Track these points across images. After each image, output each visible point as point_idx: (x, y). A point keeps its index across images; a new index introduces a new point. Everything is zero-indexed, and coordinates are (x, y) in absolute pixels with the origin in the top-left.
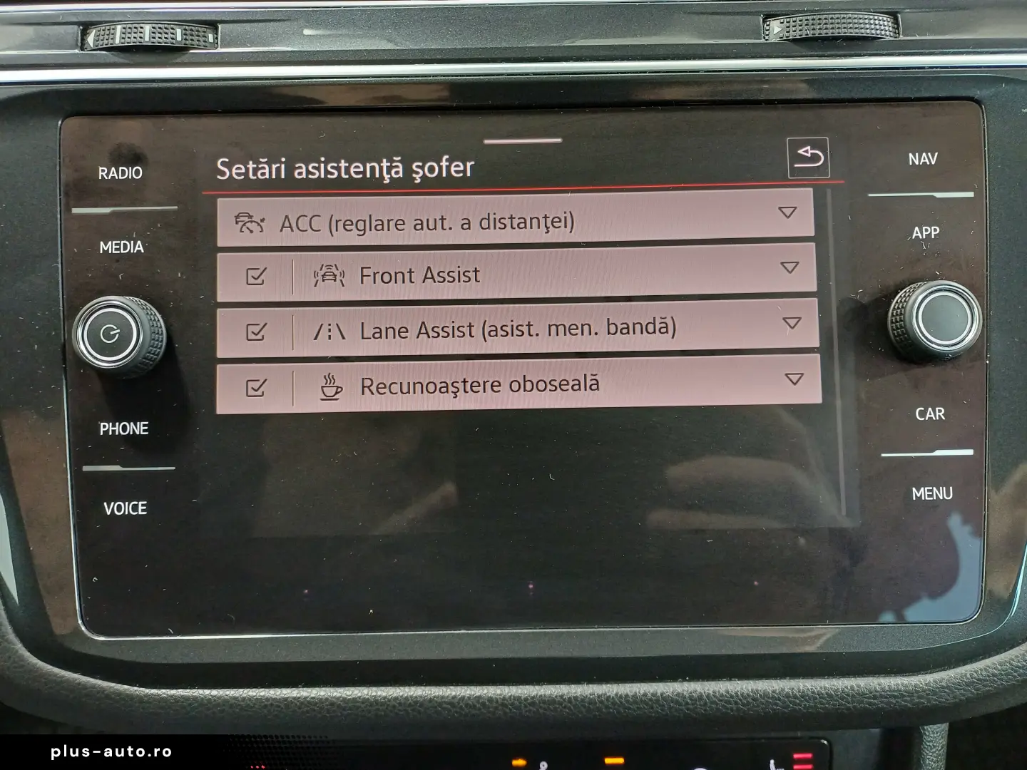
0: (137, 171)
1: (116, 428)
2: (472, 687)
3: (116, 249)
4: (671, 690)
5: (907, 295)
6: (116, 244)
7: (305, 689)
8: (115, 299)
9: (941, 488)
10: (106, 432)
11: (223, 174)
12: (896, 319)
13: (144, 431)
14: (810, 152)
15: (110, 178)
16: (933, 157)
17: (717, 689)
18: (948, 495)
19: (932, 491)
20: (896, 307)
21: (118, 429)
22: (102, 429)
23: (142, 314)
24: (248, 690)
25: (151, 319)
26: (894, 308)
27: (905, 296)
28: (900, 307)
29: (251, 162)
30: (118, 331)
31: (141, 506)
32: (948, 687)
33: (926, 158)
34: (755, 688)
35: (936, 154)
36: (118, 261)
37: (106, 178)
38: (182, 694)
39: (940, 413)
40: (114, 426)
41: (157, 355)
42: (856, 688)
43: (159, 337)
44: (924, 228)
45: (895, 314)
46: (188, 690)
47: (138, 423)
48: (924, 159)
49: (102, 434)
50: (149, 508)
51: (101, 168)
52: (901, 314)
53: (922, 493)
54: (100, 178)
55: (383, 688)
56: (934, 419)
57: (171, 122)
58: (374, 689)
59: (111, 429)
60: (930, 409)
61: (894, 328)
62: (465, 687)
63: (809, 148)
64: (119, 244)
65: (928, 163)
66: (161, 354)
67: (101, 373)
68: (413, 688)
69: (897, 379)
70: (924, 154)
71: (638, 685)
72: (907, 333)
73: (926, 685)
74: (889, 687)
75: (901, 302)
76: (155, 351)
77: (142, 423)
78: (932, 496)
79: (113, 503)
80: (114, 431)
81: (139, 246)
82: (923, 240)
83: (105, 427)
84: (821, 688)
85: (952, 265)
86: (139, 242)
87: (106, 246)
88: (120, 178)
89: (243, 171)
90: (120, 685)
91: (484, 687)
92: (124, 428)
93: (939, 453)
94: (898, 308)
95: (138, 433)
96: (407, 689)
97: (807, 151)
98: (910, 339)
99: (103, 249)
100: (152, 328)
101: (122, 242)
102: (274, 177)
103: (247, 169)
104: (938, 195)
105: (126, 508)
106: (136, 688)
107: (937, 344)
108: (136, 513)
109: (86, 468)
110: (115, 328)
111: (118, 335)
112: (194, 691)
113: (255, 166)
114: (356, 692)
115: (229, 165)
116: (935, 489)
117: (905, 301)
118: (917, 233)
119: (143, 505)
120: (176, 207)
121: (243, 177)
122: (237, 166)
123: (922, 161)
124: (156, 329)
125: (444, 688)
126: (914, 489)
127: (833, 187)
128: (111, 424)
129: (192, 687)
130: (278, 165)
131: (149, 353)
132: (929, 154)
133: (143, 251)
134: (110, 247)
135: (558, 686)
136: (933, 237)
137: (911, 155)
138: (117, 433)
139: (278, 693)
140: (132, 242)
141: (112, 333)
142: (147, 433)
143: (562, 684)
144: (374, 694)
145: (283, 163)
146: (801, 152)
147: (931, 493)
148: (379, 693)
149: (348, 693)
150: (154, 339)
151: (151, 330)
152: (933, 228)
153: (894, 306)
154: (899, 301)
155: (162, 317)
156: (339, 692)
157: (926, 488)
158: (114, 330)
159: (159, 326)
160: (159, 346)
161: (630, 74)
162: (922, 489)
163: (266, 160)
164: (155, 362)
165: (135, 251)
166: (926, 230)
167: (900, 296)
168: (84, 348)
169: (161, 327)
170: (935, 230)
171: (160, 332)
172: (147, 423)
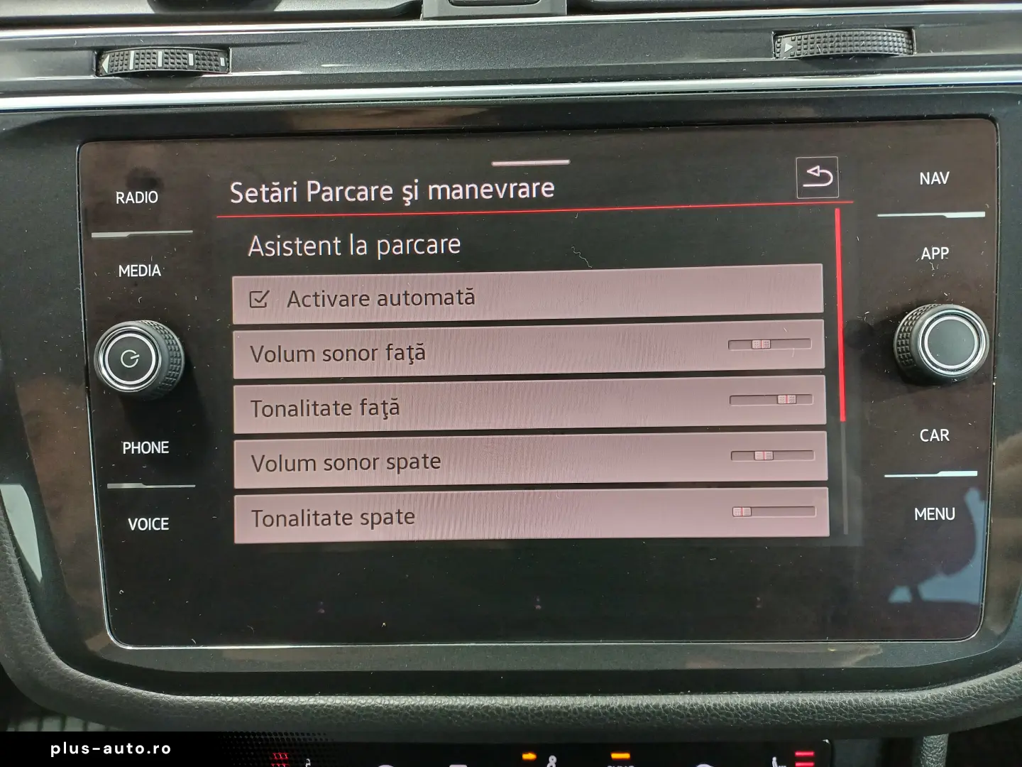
0: (153, 195)
1: (138, 448)
2: (481, 698)
3: (134, 273)
4: (673, 703)
5: (913, 319)
6: (134, 268)
7: (321, 697)
8: (135, 325)
9: (943, 509)
10: (129, 451)
11: (237, 197)
12: (902, 342)
13: (165, 450)
14: (819, 171)
15: (127, 202)
16: (945, 176)
17: (717, 703)
18: (950, 516)
19: (934, 511)
20: (903, 330)
21: (140, 448)
22: (125, 448)
23: (160, 338)
24: (268, 697)
25: (169, 344)
26: (900, 331)
27: (911, 319)
28: (906, 330)
29: (264, 186)
30: (138, 356)
31: (164, 521)
32: (945, 703)
33: (937, 177)
34: (754, 702)
35: (948, 173)
36: (136, 285)
37: (123, 203)
38: (206, 700)
39: (945, 434)
40: (136, 445)
41: (176, 377)
42: (854, 703)
43: (177, 361)
44: (933, 249)
45: (900, 337)
46: (211, 697)
47: (159, 443)
48: (935, 178)
49: (124, 453)
50: (171, 524)
51: (118, 193)
52: (907, 338)
53: (924, 513)
54: (118, 203)
55: (395, 697)
56: (938, 440)
57: (186, 146)
58: (387, 698)
59: (133, 448)
60: (934, 430)
61: (900, 351)
62: (474, 698)
63: (818, 167)
64: (137, 268)
65: (940, 183)
66: (180, 375)
67: (124, 396)
68: (424, 698)
69: (903, 401)
70: (936, 173)
71: (641, 697)
72: (912, 357)
73: (924, 700)
74: (886, 703)
75: (907, 325)
76: (174, 374)
77: (163, 443)
78: (934, 516)
79: (136, 519)
80: (136, 450)
81: (157, 270)
82: (931, 260)
83: (128, 446)
84: (820, 702)
85: (961, 286)
86: (156, 266)
87: (124, 270)
88: (137, 202)
89: (256, 194)
90: (148, 692)
91: (492, 697)
92: (146, 448)
93: (941, 474)
95: (159, 452)
96: (418, 698)
97: (816, 171)
98: (915, 362)
99: (122, 272)
100: (171, 353)
101: (140, 266)
102: (286, 200)
103: (260, 193)
104: (949, 215)
105: (149, 524)
106: (162, 695)
107: (943, 369)
108: (159, 529)
109: (110, 486)
110: (135, 353)
111: (137, 360)
112: (217, 697)
113: (268, 189)
114: (370, 701)
115: (242, 189)
116: (937, 509)
117: (911, 325)
118: (926, 254)
120: (191, 231)
121: (256, 201)
122: (250, 189)
123: (933, 180)
124: (175, 353)
125: (454, 698)
126: (916, 510)
127: (842, 207)
128: (133, 443)
129: (215, 694)
130: (290, 189)
131: (168, 376)
132: (941, 173)
133: (160, 275)
134: (129, 270)
135: (563, 697)
136: (942, 258)
137: (922, 174)
138: (139, 452)
139: (296, 701)
140: (150, 266)
141: (132, 358)
142: (167, 452)
143: (567, 696)
144: (387, 703)
146: (810, 171)
147: (933, 514)
148: (392, 702)
149: (363, 702)
151: (169, 360)
152: (942, 248)
153: (901, 329)
154: (905, 324)
155: (180, 340)
156: (354, 701)
157: (929, 509)
158: (133, 355)
159: (177, 349)
160: (178, 369)
161: (638, 95)
162: (925, 509)
163: (278, 183)
164: (175, 384)
165: (153, 275)
166: (936, 251)
167: (907, 319)
168: (106, 373)
169: (179, 350)
170: (945, 251)
171: (178, 356)
172: (167, 442)
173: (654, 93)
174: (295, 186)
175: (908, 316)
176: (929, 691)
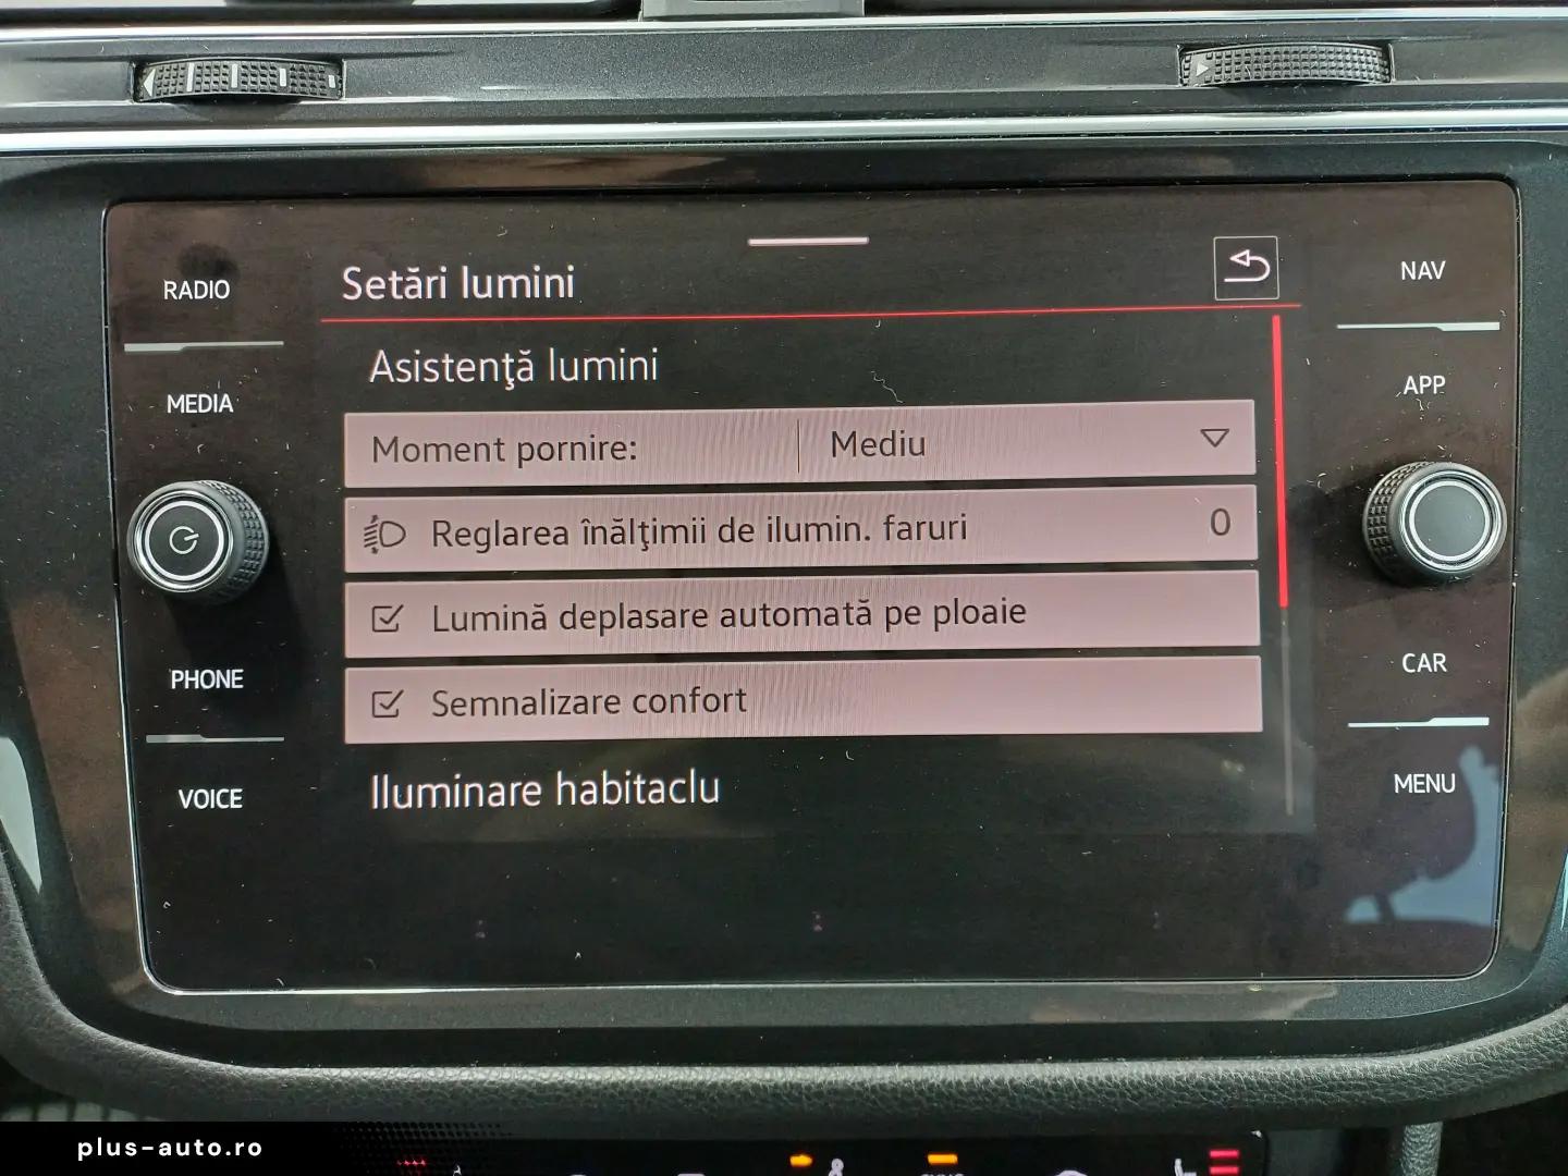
0: (222, 286)
1: (196, 679)
2: (729, 1069)
3: (192, 407)
4: (1026, 1074)
5: (1392, 484)
7: (480, 1068)
8: (192, 487)
9: (1438, 775)
10: (180, 685)
11: (352, 290)
12: (1375, 519)
13: (237, 682)
15: (180, 297)
16: (1438, 268)
17: (1093, 1075)
18: (1449, 787)
19: (1424, 779)
20: (1376, 502)
21: (198, 679)
22: (174, 680)
23: (232, 509)
24: (396, 1069)
25: (245, 517)
26: (1373, 503)
27: (1389, 485)
28: (1382, 501)
29: (394, 273)
30: (197, 536)
31: (235, 794)
32: (1440, 1074)
33: (1427, 269)
34: (1150, 1073)
35: (1444, 263)
36: (194, 426)
37: (175, 298)
38: (298, 1075)
39: (1440, 661)
40: (192, 675)
41: (256, 570)
42: (1302, 1075)
43: (257, 544)
44: (1422, 378)
45: (1373, 512)
46: (307, 1069)
47: (228, 671)
48: (1425, 271)
49: (174, 687)
50: (246, 798)
51: (167, 283)
52: (1383, 513)
53: (1410, 783)
54: (166, 298)
55: (596, 1069)
56: (1430, 670)
57: (274, 210)
58: (583, 1070)
59: (188, 679)
60: (1424, 656)
61: (1373, 533)
62: (718, 1069)
63: (1247, 252)
64: (196, 400)
65: (1431, 278)
66: (261, 567)
67: (174, 599)
68: (641, 1070)
69: (1375, 609)
70: (1425, 264)
71: (976, 1067)
72: (1391, 542)
73: (1409, 1070)
74: (1352, 1073)
75: (1383, 493)
76: (253, 564)
77: (234, 671)
78: (1424, 787)
79: (192, 791)
80: (192, 683)
81: (226, 403)
82: (1419, 396)
83: (178, 677)
84: (1250, 1074)
85: (1464, 434)
86: (226, 396)
87: (176, 402)
88: (196, 297)
89: (383, 286)
90: (206, 1062)
91: (746, 1069)
92: (208, 679)
93: (1435, 722)
94: (1379, 503)
95: (228, 686)
96: (631, 1070)
97: (1244, 258)
98: (1395, 551)
99: (172, 406)
100: (248, 530)
101: (201, 396)
102: (429, 296)
103: (389, 284)
104: (1445, 327)
105: (213, 799)
106: (230, 1066)
107: (1438, 561)
108: (226, 806)
109: (151, 739)
110: (192, 531)
111: (195, 542)
112: (316, 1070)
113: (401, 279)
114: (556, 1075)
115: (361, 278)
116: (1428, 776)
117: (1389, 493)
118: (1411, 385)
119: (236, 794)
120: (281, 343)
121: (382, 296)
122: (372, 279)
123: (1421, 273)
124: (254, 531)
125: (686, 1070)
126: (1397, 777)
127: (1283, 313)
128: (187, 672)
129: (313, 1065)
130: (436, 278)
131: (242, 568)
132: (1433, 263)
133: (231, 410)
134: (183, 403)
135: (856, 1068)
136: (1435, 392)
137: (1404, 264)
138: (197, 687)
139: (440, 1075)
140: (216, 396)
141: (187, 539)
142: (241, 686)
143: (862, 1065)
144: (582, 1077)
145: (443, 274)
146: (1235, 258)
147: (1422, 783)
148: (590, 1077)
149: (545, 1076)
150: (250, 547)
151: (245, 542)
152: (1435, 377)
153: (1373, 500)
154: (1380, 493)
155: (262, 511)
156: (532, 1075)
157: (1416, 776)
158: (190, 534)
159: (258, 526)
160: (258, 557)
161: (973, 140)
162: (1410, 776)
163: (417, 270)
164: (253, 580)
165: (221, 410)
166: (1425, 381)
167: (1383, 485)
168: (146, 562)
169: (260, 528)
170: (1439, 381)
171: (260, 536)
172: (241, 671)
173: (998, 136)
175: (1383, 481)
176: (1417, 1056)
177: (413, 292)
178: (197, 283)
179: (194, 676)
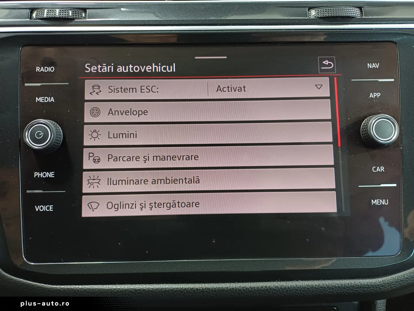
0: (52, 68)
1: (41, 175)
2: (189, 284)
3: (43, 101)
4: (273, 285)
5: (368, 120)
6: (43, 98)
7: (119, 285)
8: (42, 121)
9: (383, 200)
10: (37, 176)
11: (88, 70)
12: (364, 130)
13: (53, 176)
15: (41, 71)
17: (292, 284)
18: (386, 203)
19: (380, 201)
20: (364, 125)
21: (42, 175)
22: (35, 175)
23: (53, 126)
24: (95, 285)
25: (56, 129)
29: (99, 65)
30: (43, 133)
32: (388, 283)
34: (308, 284)
35: (379, 64)
36: (43, 105)
37: (39, 71)
38: (67, 287)
39: (382, 169)
40: (40, 173)
41: (59, 144)
42: (350, 284)
43: (60, 137)
44: (374, 93)
45: (363, 128)
46: (69, 286)
47: (50, 173)
48: (374, 66)
49: (35, 177)
50: (54, 208)
51: (37, 67)
52: (366, 128)
53: (376, 202)
54: (37, 71)
56: (380, 171)
57: (67, 48)
59: (39, 175)
60: (378, 167)
61: (363, 134)
62: (187, 284)
63: (327, 61)
64: (44, 98)
65: (375, 67)
66: (61, 143)
69: (365, 155)
70: (374, 64)
71: (259, 283)
72: (369, 135)
73: (379, 282)
74: (364, 283)
75: (366, 123)
76: (58, 142)
77: (52, 173)
78: (380, 203)
79: (39, 206)
81: (52, 100)
82: (374, 98)
83: (36, 174)
84: (335, 284)
85: (386, 108)
86: (52, 98)
88: (45, 71)
89: (96, 69)
90: (40, 284)
91: (194, 284)
92: (44, 175)
93: (382, 185)
95: (50, 177)
96: (162, 285)
98: (370, 138)
99: (37, 100)
100: (57, 133)
101: (45, 98)
102: (109, 71)
103: (98, 68)
104: (380, 80)
105: (45, 208)
106: (47, 285)
107: (382, 140)
108: (49, 210)
109: (28, 192)
111: (42, 135)
112: (72, 286)
113: (101, 67)
114: (140, 286)
115: (90, 67)
118: (371, 95)
119: (51, 207)
120: (68, 83)
121: (96, 71)
122: (93, 67)
123: (373, 66)
124: (59, 133)
125: (178, 285)
126: (372, 200)
127: (337, 77)
128: (39, 173)
129: (71, 284)
130: (110, 67)
131: (55, 143)
132: (376, 64)
133: (54, 101)
134: (40, 99)
136: (378, 97)
137: (368, 64)
138: (41, 177)
139: (107, 287)
140: (49, 97)
141: (40, 134)
143: (227, 283)
144: (148, 287)
146: (324, 62)
148: (150, 287)
149: (137, 287)
150: (58, 137)
152: (378, 93)
155: (61, 128)
157: (377, 200)
159: (60, 132)
160: (60, 140)
161: (254, 31)
162: (376, 200)
163: (105, 64)
164: (58, 147)
165: (51, 101)
168: (28, 140)
169: (61, 132)
170: (379, 94)
171: (60, 135)
172: (54, 172)
173: (261, 30)
174: (112, 66)
175: (364, 122)
176: (381, 278)
177: (104, 70)
178: (45, 67)
179: (41, 174)
